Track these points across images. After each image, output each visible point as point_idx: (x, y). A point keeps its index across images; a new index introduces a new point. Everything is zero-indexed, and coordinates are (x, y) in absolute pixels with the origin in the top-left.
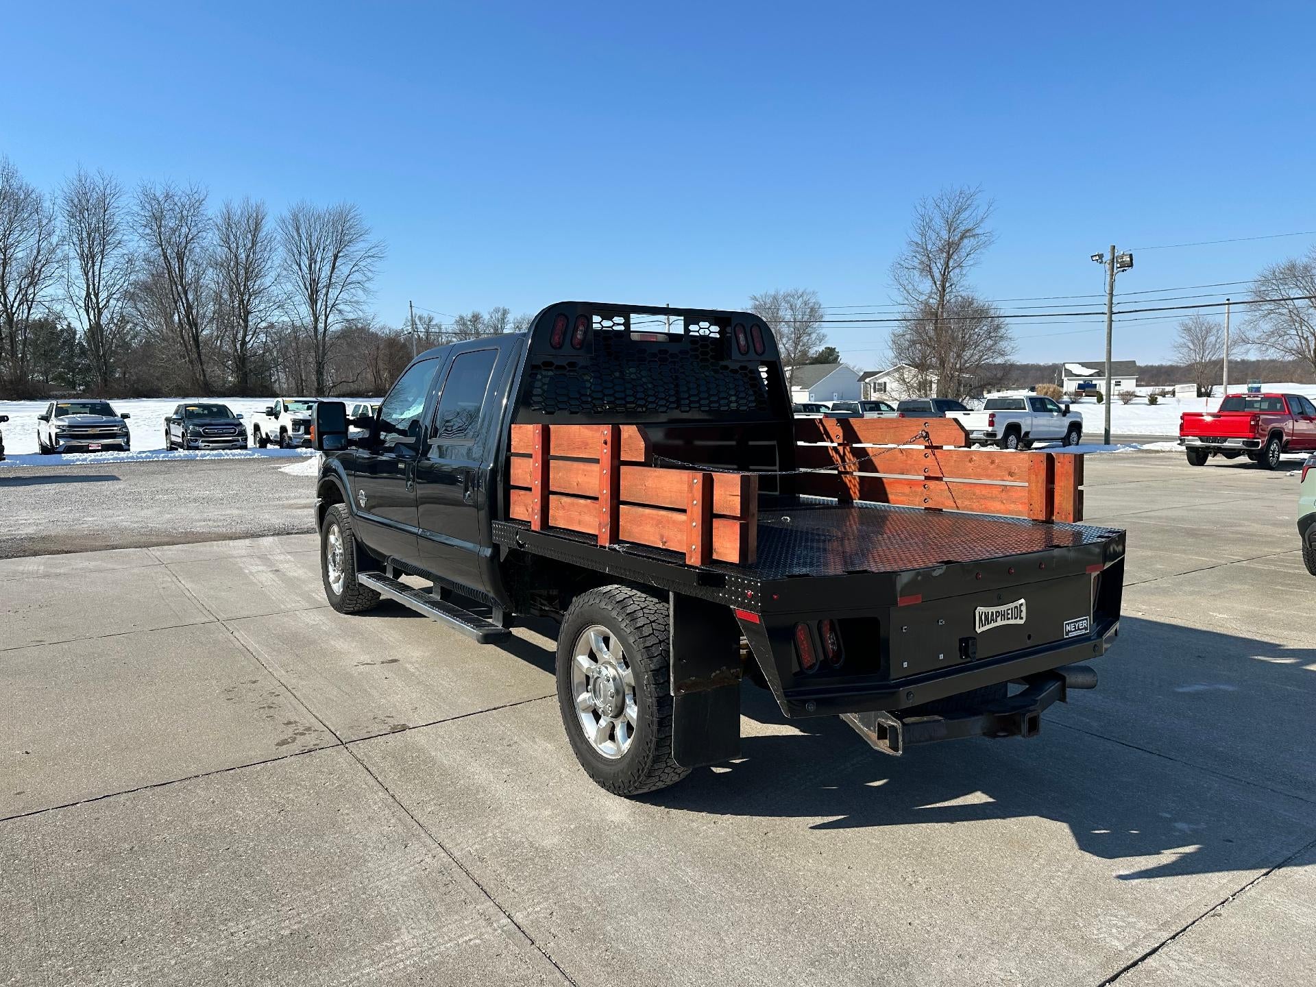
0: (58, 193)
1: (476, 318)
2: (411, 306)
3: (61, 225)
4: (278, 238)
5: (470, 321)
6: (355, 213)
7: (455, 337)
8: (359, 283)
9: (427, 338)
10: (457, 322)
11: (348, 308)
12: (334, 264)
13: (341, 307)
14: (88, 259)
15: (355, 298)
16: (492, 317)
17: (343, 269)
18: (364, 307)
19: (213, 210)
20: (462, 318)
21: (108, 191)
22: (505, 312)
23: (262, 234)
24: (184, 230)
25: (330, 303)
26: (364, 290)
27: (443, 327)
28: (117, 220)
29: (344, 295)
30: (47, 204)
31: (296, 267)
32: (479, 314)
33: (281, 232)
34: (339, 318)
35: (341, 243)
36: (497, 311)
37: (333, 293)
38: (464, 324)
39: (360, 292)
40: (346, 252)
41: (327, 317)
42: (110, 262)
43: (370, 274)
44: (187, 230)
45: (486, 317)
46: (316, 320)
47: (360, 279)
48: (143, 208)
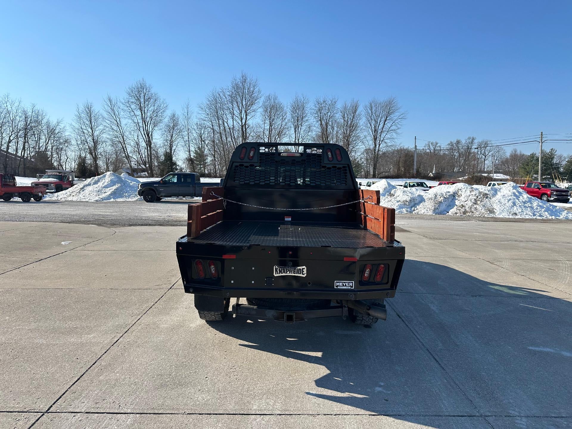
0: (289, 104)
1: (458, 142)
2: (415, 139)
3: (289, 116)
4: (363, 113)
5: (455, 144)
6: (395, 100)
7: (447, 151)
8: (394, 130)
9: (434, 152)
10: (449, 145)
11: (389, 141)
12: (385, 123)
13: (386, 141)
14: (296, 128)
15: (392, 137)
16: (466, 141)
17: (388, 125)
18: (396, 140)
19: (339, 105)
20: (451, 142)
21: (305, 102)
22: (473, 139)
23: (357, 113)
24: (329, 114)
25: (382, 139)
26: (396, 133)
27: (442, 147)
28: (307, 112)
29: (388, 136)
30: (285, 108)
31: (369, 125)
32: (460, 140)
33: (365, 111)
34: (385, 145)
35: (389, 114)
36: (469, 138)
37: (383, 135)
38: (452, 145)
39: (394, 134)
40: (390, 118)
41: (380, 145)
42: (304, 128)
43: (399, 126)
44: (330, 114)
45: (463, 142)
46: (376, 146)
47: (395, 128)
48: (316, 107)
